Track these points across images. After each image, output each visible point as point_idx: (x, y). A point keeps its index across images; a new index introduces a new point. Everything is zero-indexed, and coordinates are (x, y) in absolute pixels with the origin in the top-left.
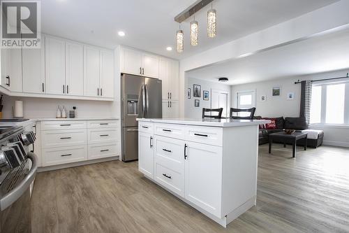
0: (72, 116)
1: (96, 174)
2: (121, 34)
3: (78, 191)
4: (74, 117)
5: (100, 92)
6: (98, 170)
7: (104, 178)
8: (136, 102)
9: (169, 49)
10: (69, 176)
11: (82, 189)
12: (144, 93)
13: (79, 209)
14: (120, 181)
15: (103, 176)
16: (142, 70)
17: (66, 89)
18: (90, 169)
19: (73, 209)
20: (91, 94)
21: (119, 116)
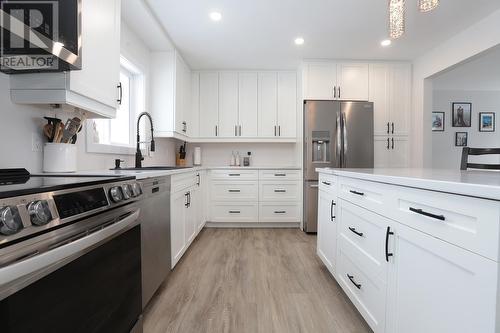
0: (247, 163)
1: (261, 244)
2: (299, 41)
3: (231, 263)
4: (248, 165)
5: (277, 131)
6: (267, 238)
7: (269, 252)
8: (327, 142)
9: (386, 43)
10: (232, 239)
11: (237, 261)
12: (339, 127)
13: (220, 290)
14: (287, 262)
15: (268, 249)
16: (337, 91)
17: (238, 131)
18: (259, 234)
19: (213, 288)
20: (267, 135)
21: (300, 165)
